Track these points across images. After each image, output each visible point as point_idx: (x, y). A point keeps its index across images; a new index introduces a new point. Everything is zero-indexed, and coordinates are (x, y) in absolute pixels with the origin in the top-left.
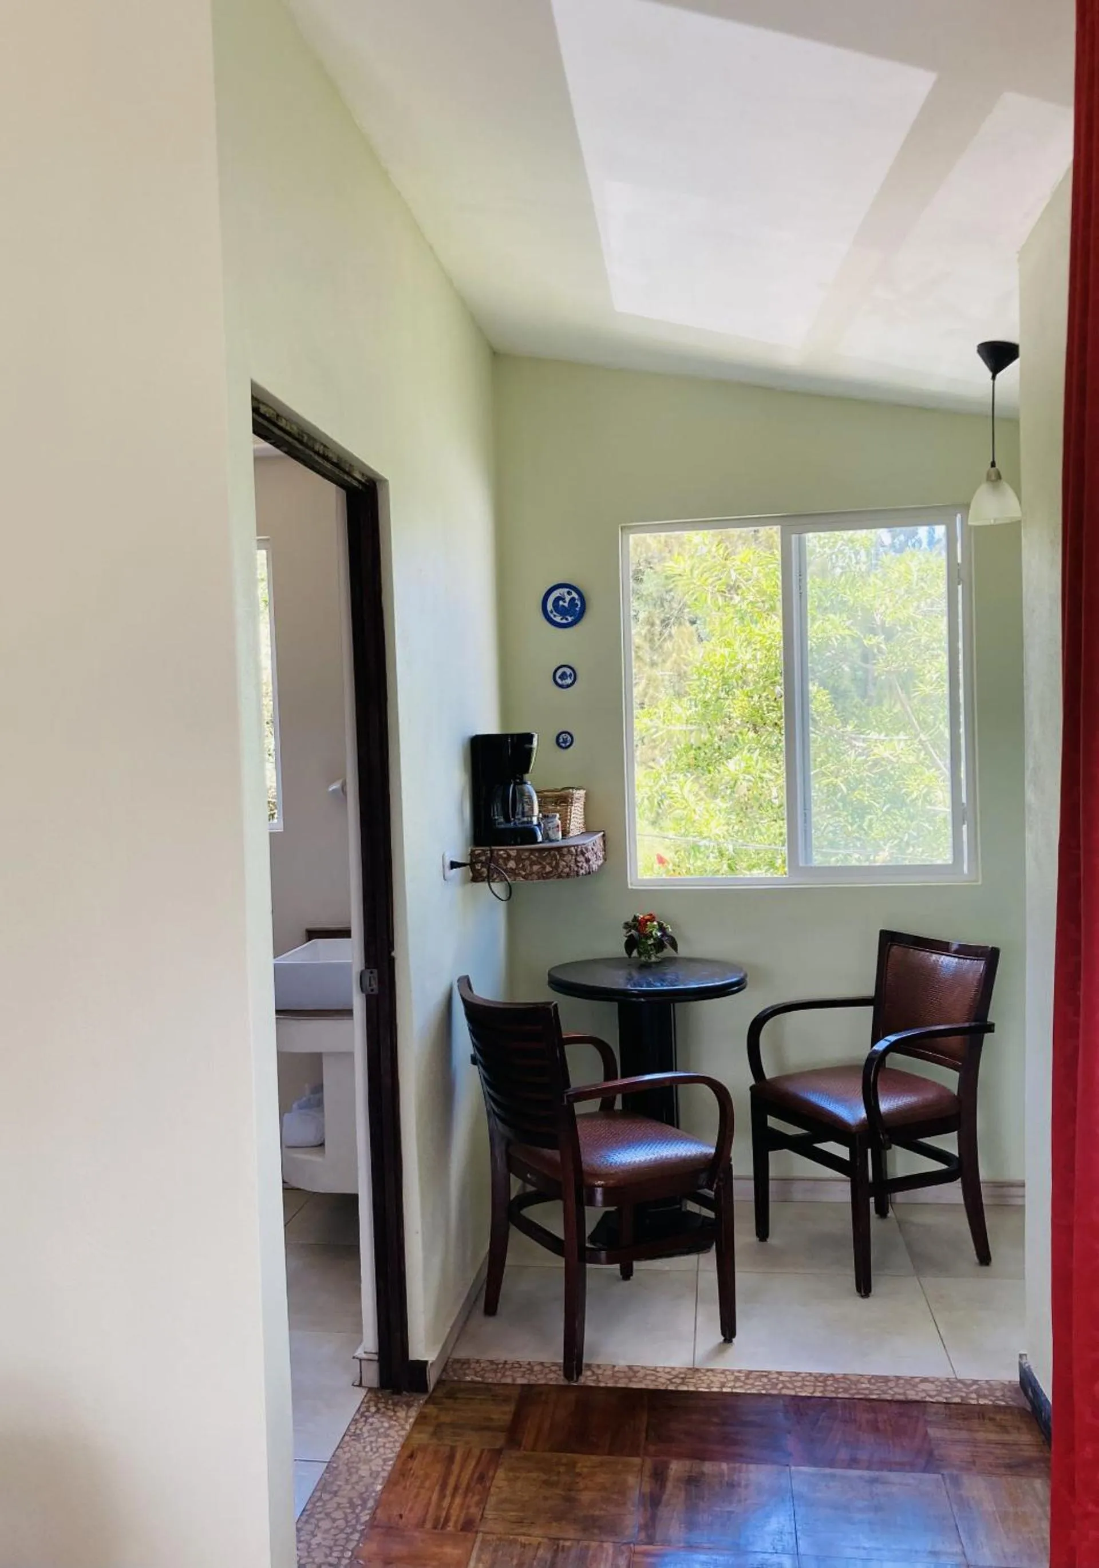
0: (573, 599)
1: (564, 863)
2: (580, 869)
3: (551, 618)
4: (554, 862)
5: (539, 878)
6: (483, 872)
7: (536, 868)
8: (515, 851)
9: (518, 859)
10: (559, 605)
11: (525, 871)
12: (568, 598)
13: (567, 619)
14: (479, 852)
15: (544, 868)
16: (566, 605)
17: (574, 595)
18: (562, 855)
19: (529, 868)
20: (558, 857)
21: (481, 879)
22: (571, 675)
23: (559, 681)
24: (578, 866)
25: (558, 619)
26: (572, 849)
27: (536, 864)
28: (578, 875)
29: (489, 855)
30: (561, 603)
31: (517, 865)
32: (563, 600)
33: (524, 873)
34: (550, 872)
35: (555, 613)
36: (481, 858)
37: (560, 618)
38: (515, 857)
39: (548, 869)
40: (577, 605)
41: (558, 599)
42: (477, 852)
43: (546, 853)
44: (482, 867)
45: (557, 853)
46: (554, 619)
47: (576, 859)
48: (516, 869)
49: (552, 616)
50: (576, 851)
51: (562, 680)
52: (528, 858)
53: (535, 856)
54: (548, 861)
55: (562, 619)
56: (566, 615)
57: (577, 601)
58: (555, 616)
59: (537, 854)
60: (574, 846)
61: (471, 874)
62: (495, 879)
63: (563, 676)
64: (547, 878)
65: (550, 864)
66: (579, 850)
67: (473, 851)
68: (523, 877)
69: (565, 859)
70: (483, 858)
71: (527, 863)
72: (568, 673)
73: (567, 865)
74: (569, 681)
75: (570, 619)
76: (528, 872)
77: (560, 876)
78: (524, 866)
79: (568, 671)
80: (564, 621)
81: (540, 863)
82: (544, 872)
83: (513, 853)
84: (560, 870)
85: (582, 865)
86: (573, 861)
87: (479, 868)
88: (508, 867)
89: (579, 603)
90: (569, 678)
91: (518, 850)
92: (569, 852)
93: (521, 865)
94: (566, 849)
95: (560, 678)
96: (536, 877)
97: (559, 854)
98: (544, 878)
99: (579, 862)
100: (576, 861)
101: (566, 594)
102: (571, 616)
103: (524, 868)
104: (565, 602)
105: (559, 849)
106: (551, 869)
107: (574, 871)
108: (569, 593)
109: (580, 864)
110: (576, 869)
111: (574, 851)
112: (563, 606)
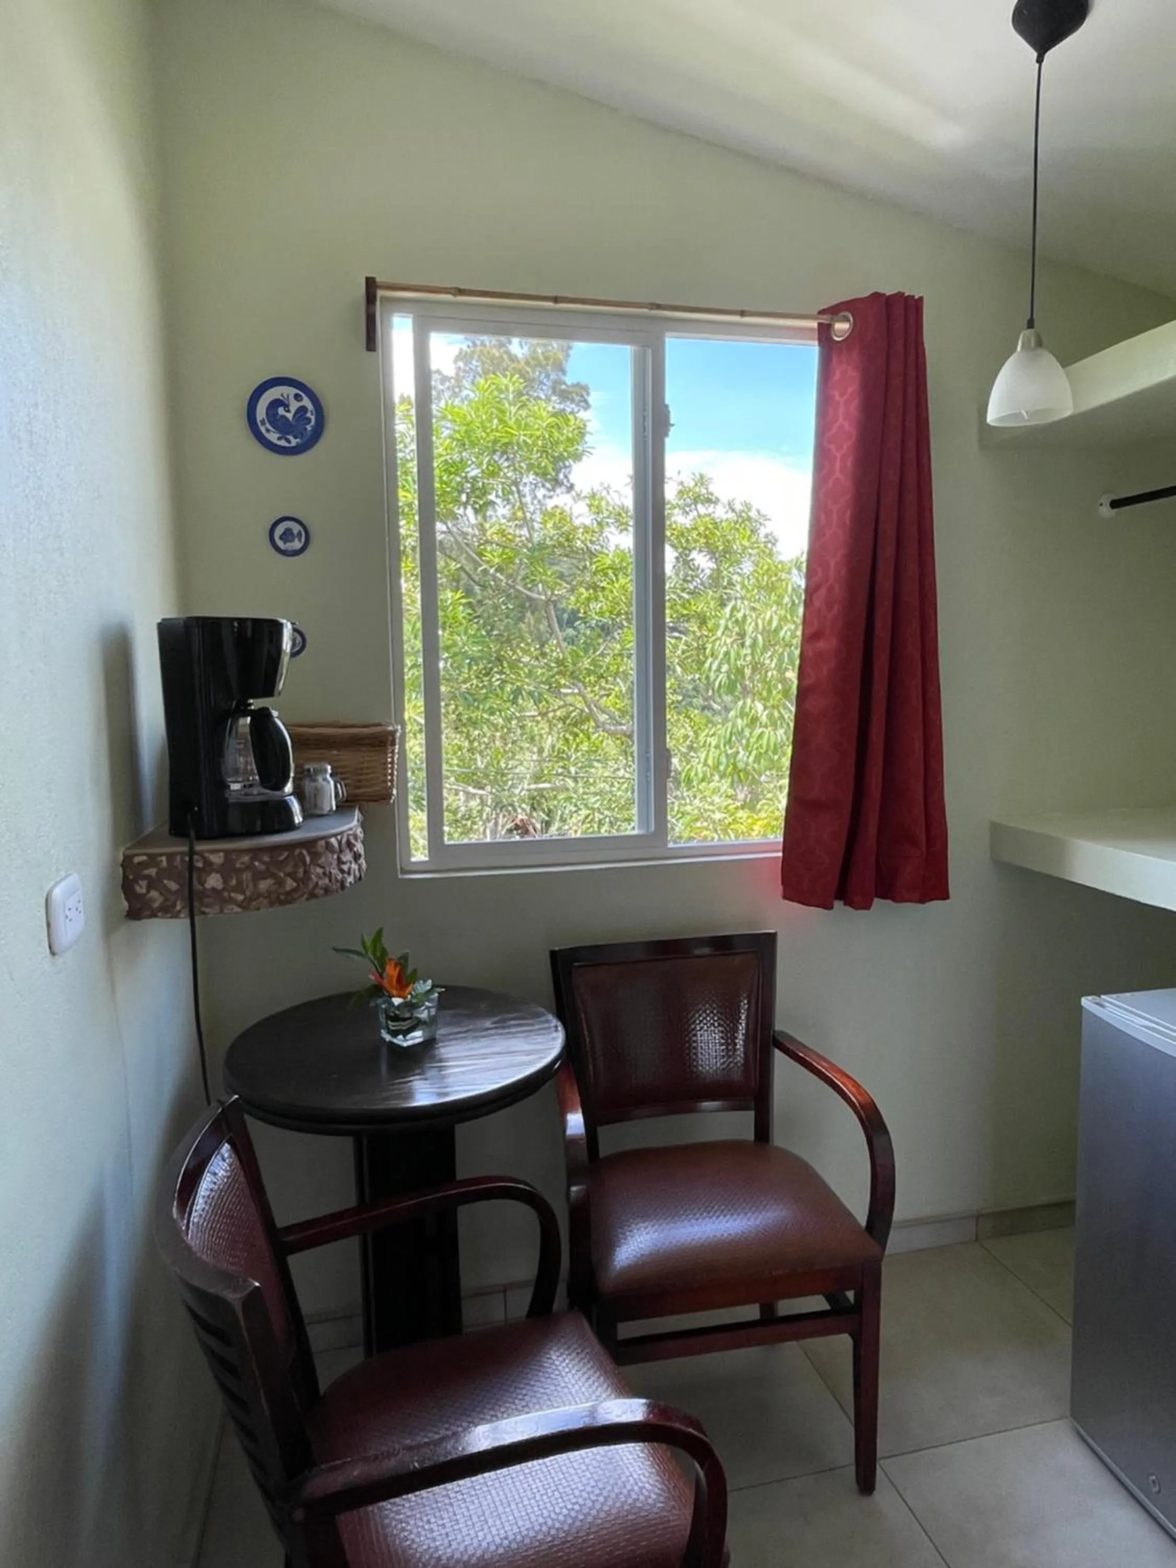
0: (303, 409)
1: (319, 870)
2: (346, 875)
3: (261, 433)
4: (301, 870)
5: (271, 904)
6: (152, 900)
7: (264, 885)
8: (222, 854)
9: (227, 870)
10: (277, 414)
11: (243, 893)
12: (294, 405)
13: (288, 441)
14: (144, 858)
15: (280, 883)
16: (290, 416)
17: (306, 402)
18: (315, 856)
19: (251, 885)
20: (308, 859)
21: (148, 913)
22: (299, 534)
23: (280, 544)
24: (342, 871)
25: (273, 437)
26: (333, 840)
27: (265, 878)
28: (343, 886)
29: (165, 864)
30: (281, 411)
31: (225, 882)
32: (286, 406)
33: (240, 897)
34: (294, 890)
35: (268, 426)
36: (146, 872)
37: (278, 435)
38: (223, 865)
39: (290, 884)
40: (309, 420)
41: (276, 404)
42: (137, 860)
43: (286, 854)
44: (149, 888)
45: (305, 852)
46: (267, 435)
47: (339, 859)
48: (224, 889)
49: (263, 429)
50: (340, 842)
51: (285, 543)
52: (249, 867)
53: (261, 862)
54: (289, 869)
55: (279, 439)
56: (288, 434)
57: (309, 415)
58: (268, 431)
59: (266, 859)
60: (335, 835)
61: (126, 904)
62: (179, 912)
63: (287, 536)
64: (290, 902)
65: (292, 875)
66: (344, 840)
67: (127, 859)
68: (239, 906)
69: (320, 862)
70: (152, 872)
71: (247, 876)
72: (295, 532)
73: (324, 873)
74: (297, 545)
75: (294, 442)
76: (248, 893)
77: (313, 895)
78: (240, 882)
79: (296, 528)
80: (283, 443)
81: (273, 876)
82: (281, 891)
83: (217, 859)
84: (311, 886)
85: (349, 869)
86: (335, 863)
87: (144, 891)
88: (208, 886)
89: (313, 418)
90: (296, 540)
91: (227, 852)
92: (329, 846)
93: (234, 882)
94: (323, 843)
95: (281, 538)
96: (266, 902)
97: (309, 853)
98: (282, 903)
99: (344, 863)
100: (340, 862)
101: (292, 398)
102: (295, 437)
103: (239, 888)
104: (288, 411)
105: (309, 844)
106: (295, 885)
107: (337, 880)
108: (297, 397)
109: (345, 867)
110: (340, 877)
111: (335, 844)
112: (283, 417)
